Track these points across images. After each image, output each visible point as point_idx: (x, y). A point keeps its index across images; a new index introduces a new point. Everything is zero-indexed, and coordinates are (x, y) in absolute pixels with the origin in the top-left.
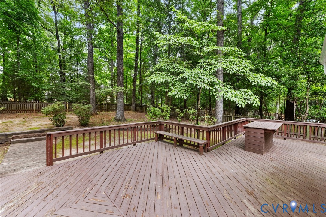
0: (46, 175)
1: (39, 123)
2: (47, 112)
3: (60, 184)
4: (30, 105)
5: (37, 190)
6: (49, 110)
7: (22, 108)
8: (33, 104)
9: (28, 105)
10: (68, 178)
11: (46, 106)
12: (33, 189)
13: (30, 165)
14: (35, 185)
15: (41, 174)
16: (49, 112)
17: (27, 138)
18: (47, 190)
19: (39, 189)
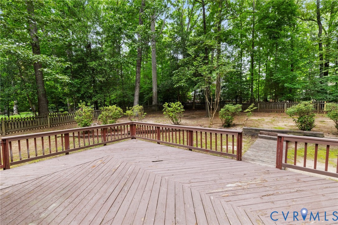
0: (272, 175)
1: (286, 124)
2: (290, 113)
3: (281, 192)
4: (281, 105)
5: (260, 185)
6: (293, 110)
8: (284, 104)
9: (279, 105)
10: (293, 192)
11: (291, 106)
12: (257, 182)
13: (264, 161)
14: (260, 180)
15: (268, 172)
16: (293, 113)
17: (271, 135)
18: (267, 190)
19: (262, 185)
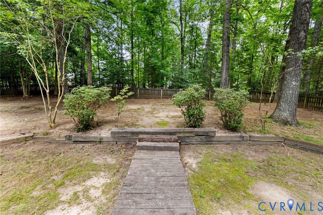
7: (152, 95)
8: (160, 90)
9: (154, 91)
